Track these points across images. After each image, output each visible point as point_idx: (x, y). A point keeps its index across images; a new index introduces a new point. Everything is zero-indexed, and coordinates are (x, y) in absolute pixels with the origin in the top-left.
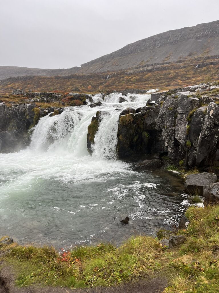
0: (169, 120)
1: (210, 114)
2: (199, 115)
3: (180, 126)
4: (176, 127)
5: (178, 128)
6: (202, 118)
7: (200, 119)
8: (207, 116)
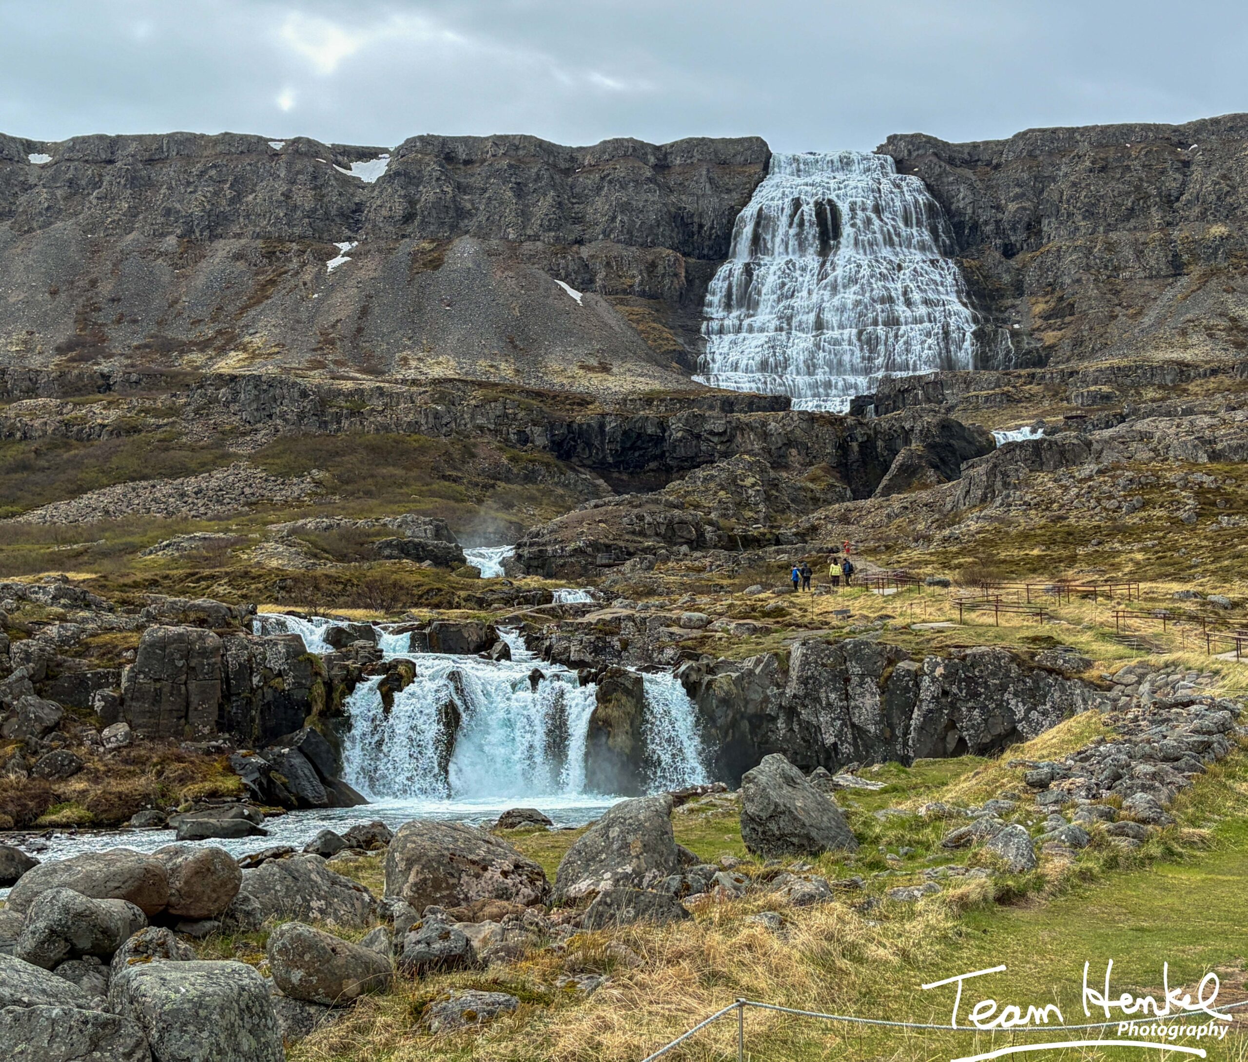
0: (835, 689)
1: (937, 674)
2: (904, 676)
3: (861, 700)
4: (852, 701)
5: (857, 703)
6: (911, 683)
8: (926, 678)
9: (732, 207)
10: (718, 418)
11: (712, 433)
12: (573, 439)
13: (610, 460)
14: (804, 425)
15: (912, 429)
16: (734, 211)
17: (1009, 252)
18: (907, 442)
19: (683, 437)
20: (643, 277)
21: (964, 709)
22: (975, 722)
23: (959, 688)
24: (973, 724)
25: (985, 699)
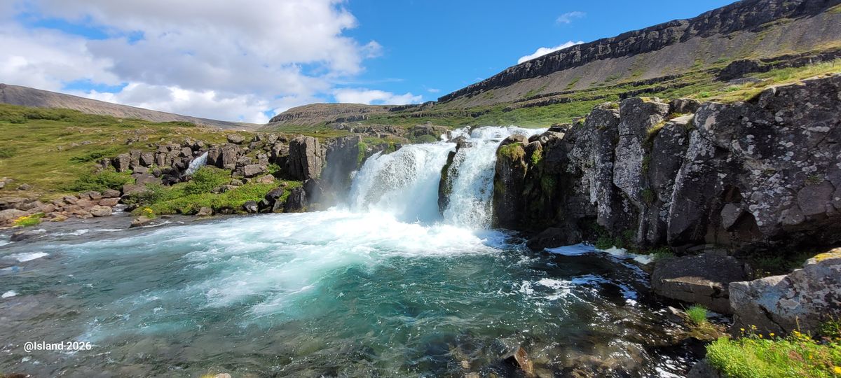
1: (707, 126)
2: (674, 133)
3: (625, 161)
4: (617, 161)
5: (621, 164)
6: (681, 141)
7: (677, 142)
8: (695, 132)
21: (757, 173)
22: (771, 193)
23: (741, 143)
24: (767, 196)
25: (793, 158)
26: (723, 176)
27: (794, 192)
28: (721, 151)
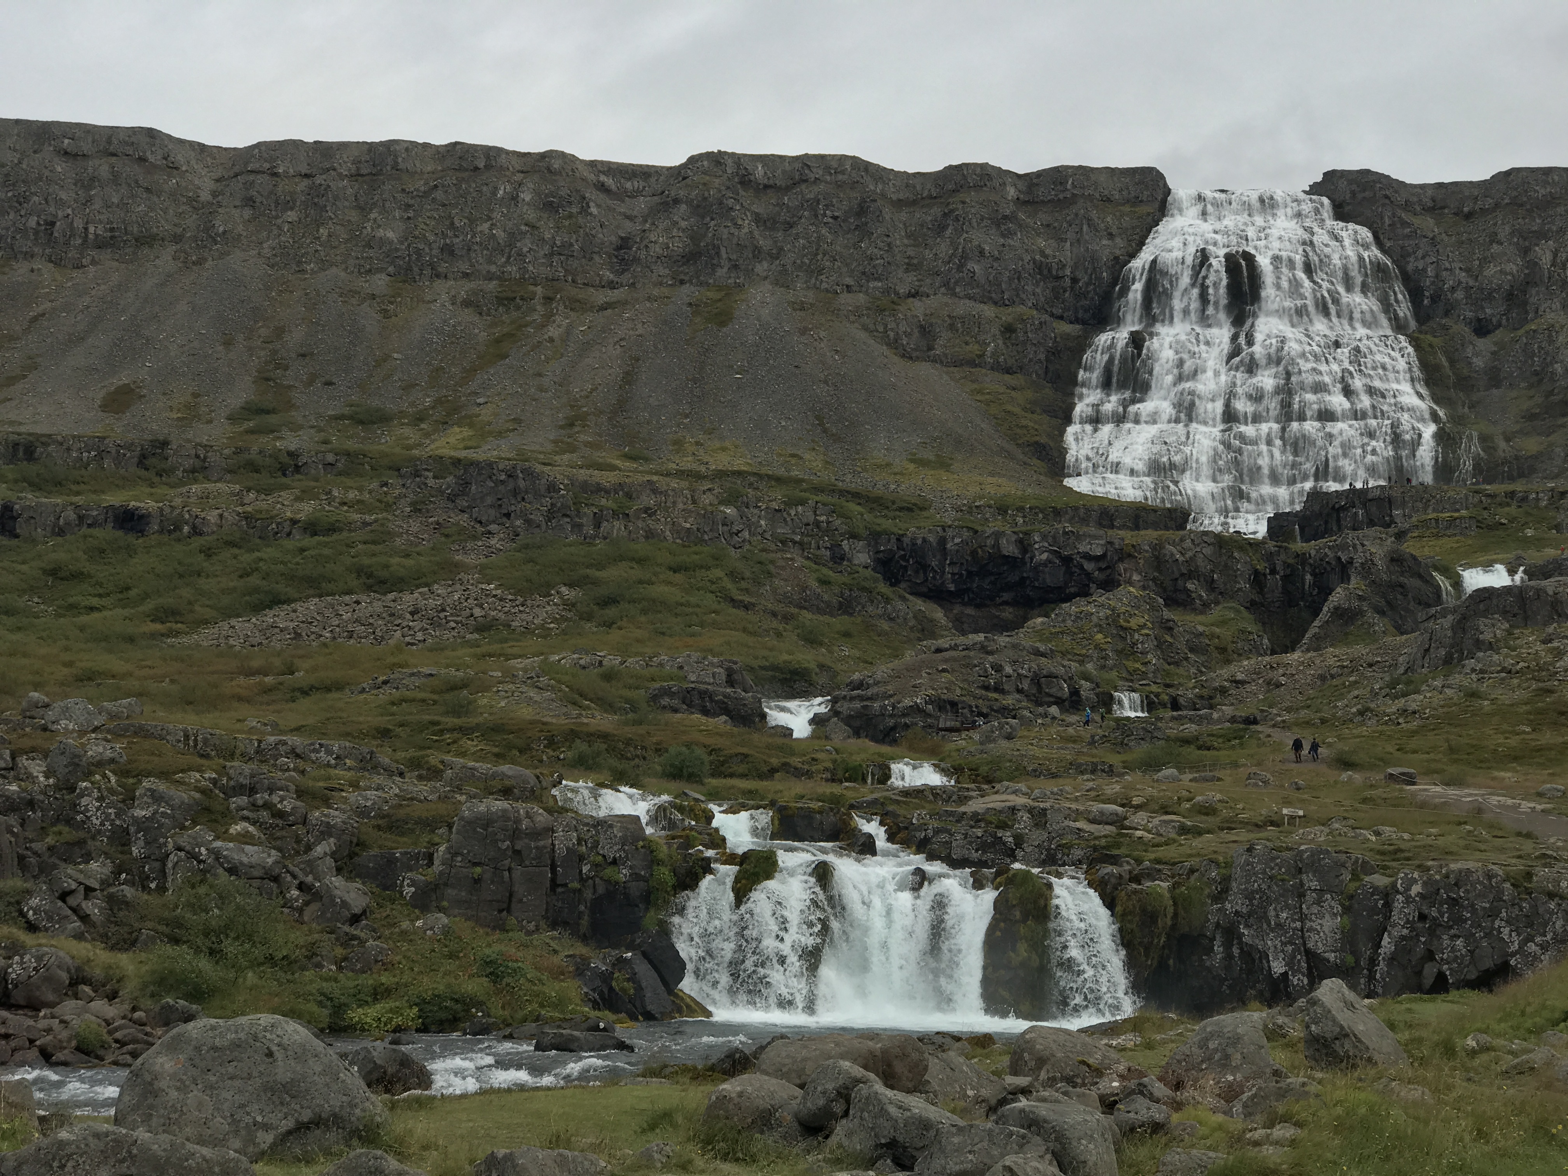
1: (1413, 892)
2: (1373, 894)
3: (1318, 920)
4: (1308, 922)
5: (1313, 924)
6: (1381, 902)
7: (1376, 904)
8: (1399, 897)
9: (1116, 258)
10: (1096, 537)
11: (1088, 557)
12: (903, 557)
13: (952, 587)
14: (1208, 551)
15: (1351, 562)
16: (1120, 263)
17: (1482, 329)
18: (1345, 578)
19: (1049, 561)
20: (997, 346)
21: (1445, 937)
22: (1459, 954)
23: (1439, 912)
24: (1457, 956)
25: (1471, 926)
26: (1423, 939)
27: (1472, 952)
28: (1422, 917)
